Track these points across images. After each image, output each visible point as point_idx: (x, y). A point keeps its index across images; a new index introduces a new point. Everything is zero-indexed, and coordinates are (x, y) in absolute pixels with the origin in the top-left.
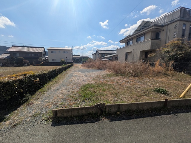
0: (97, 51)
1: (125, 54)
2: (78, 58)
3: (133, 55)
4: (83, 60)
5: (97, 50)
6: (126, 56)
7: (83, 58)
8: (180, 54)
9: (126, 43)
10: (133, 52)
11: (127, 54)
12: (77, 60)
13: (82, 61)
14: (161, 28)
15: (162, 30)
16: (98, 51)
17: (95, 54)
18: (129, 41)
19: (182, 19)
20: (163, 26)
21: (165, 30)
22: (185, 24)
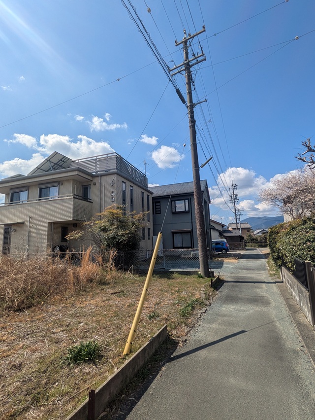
3: (29, 233)
9: (7, 195)
15: (93, 182)
18: (18, 190)
19: (120, 173)
20: (93, 176)
21: (98, 185)
22: (125, 183)
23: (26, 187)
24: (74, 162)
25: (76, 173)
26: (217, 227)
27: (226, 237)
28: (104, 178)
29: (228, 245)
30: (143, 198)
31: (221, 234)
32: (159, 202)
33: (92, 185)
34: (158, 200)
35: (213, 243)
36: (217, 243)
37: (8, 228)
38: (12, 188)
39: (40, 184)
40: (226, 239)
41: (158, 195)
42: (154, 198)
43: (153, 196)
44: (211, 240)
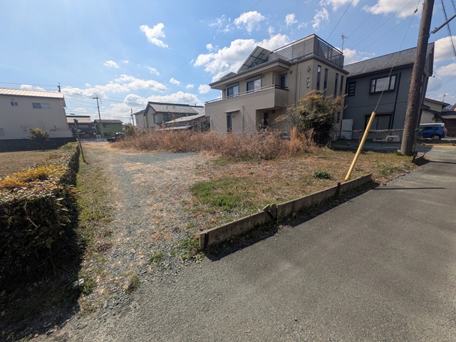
0: (149, 106)
1: (226, 115)
2: (84, 126)
3: (243, 118)
4: (103, 130)
5: (150, 103)
6: (228, 120)
7: (101, 126)
8: (322, 117)
9: (224, 90)
10: (242, 111)
11: (229, 116)
12: (83, 130)
13: (102, 132)
14: (287, 67)
15: (289, 71)
16: (152, 105)
17: (145, 112)
18: (231, 86)
19: (316, 56)
20: (290, 64)
21: (294, 73)
22: (320, 66)
23: (237, 83)
24: (272, 53)
25: (277, 64)
26: (433, 107)
27: (444, 121)
28: (300, 65)
29: (445, 130)
30: (336, 80)
31: (437, 116)
32: (355, 83)
33: (289, 74)
34: (353, 81)
35: (421, 128)
36: (427, 128)
37: (229, 115)
38: (228, 85)
39: (247, 79)
40: (443, 122)
41: (354, 75)
42: (348, 79)
43: (348, 76)
44: (419, 123)
